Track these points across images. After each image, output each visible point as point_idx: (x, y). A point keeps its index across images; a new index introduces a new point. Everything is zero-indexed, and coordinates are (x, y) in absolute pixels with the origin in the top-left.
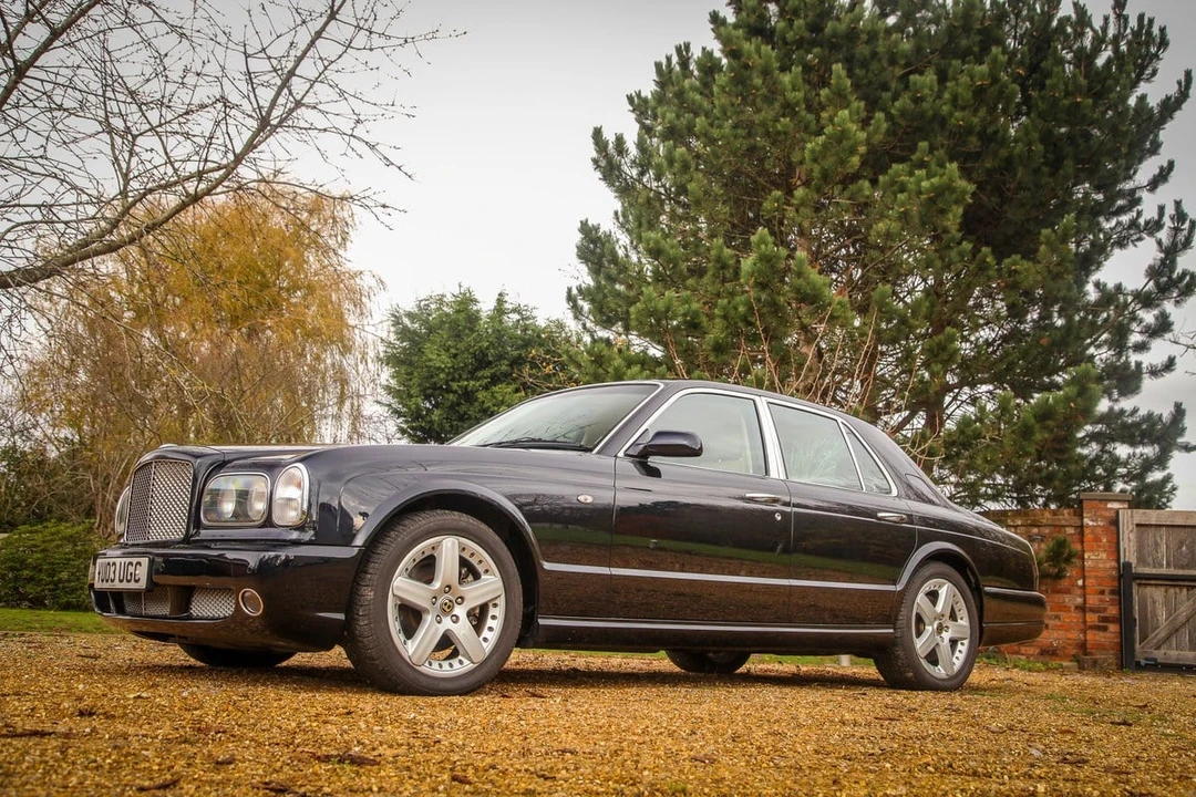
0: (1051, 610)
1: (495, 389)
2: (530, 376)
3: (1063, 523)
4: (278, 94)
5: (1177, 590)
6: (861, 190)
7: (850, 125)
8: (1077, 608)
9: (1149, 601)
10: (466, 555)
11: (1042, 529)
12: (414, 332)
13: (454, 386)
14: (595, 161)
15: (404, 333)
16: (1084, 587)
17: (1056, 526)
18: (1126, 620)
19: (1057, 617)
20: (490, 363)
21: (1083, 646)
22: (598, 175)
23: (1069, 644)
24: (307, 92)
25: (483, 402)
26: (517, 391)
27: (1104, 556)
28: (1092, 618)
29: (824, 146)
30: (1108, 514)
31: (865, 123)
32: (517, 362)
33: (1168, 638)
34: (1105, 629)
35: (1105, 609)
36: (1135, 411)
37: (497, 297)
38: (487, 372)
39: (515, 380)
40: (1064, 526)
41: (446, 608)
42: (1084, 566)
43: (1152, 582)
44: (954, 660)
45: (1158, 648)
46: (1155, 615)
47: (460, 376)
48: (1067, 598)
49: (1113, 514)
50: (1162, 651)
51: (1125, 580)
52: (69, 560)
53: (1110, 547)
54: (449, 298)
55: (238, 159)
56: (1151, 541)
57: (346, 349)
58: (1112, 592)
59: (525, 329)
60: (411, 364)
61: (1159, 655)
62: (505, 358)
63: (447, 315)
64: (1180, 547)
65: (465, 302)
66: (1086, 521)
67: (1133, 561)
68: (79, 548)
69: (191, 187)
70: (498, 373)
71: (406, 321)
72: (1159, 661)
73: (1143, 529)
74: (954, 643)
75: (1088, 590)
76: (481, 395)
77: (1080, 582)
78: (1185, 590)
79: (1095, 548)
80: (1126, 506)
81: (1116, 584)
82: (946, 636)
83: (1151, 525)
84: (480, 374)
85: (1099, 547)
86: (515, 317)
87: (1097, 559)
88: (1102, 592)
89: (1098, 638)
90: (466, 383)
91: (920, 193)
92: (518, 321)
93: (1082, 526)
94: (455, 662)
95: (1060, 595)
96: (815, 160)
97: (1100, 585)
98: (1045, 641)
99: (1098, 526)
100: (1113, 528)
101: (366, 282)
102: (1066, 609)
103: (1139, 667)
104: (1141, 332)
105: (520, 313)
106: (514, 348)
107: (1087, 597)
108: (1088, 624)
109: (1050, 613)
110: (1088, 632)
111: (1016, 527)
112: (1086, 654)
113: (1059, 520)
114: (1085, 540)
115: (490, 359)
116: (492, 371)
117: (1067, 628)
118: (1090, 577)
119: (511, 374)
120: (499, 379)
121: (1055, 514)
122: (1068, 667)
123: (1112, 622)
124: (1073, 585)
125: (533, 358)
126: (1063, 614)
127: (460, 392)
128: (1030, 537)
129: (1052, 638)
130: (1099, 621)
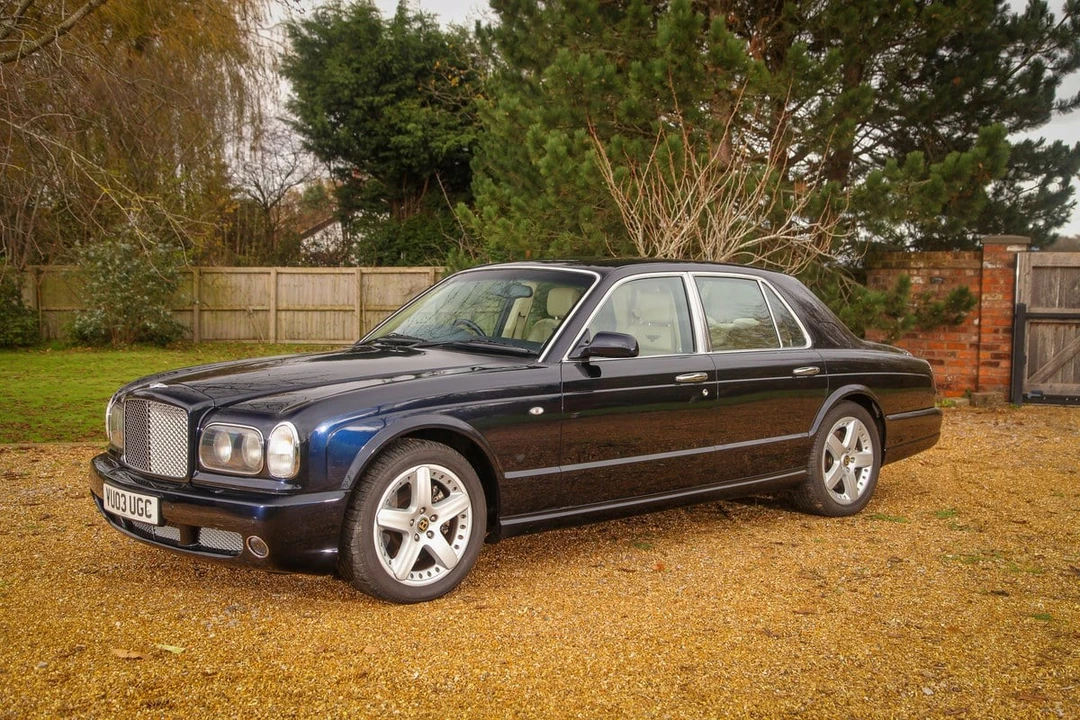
0: (948, 347)
1: (401, 104)
2: (436, 89)
3: (964, 265)
5: (1067, 327)
8: (972, 345)
9: (1040, 338)
10: (437, 478)
11: (943, 271)
12: (315, 44)
13: (360, 101)
15: (302, 44)
16: (979, 326)
17: (958, 269)
18: (1016, 357)
19: (953, 354)
20: (395, 76)
21: (975, 380)
23: (963, 379)
25: (390, 118)
26: (424, 105)
27: (1000, 297)
28: (985, 355)
30: (1006, 257)
32: (422, 74)
33: (1054, 373)
34: (997, 365)
35: (998, 347)
36: (1041, 141)
37: (397, 4)
38: (392, 87)
39: (421, 93)
40: (966, 269)
41: (422, 527)
42: (981, 306)
43: (1044, 321)
44: (859, 485)
45: (1045, 381)
46: (1044, 351)
47: (365, 91)
48: (963, 337)
49: (1011, 257)
50: (1048, 384)
51: (1018, 320)
53: (1006, 289)
54: (347, 8)
56: (1046, 282)
57: (244, 57)
58: (1005, 331)
59: (428, 37)
60: (312, 78)
61: (1046, 388)
62: (409, 71)
63: (346, 25)
64: (1073, 287)
65: (365, 11)
66: (987, 264)
67: (1027, 302)
70: (403, 87)
71: (305, 32)
72: (1045, 393)
73: (1039, 271)
74: (858, 471)
75: (982, 330)
76: (388, 111)
77: (976, 322)
78: (1074, 328)
79: (992, 289)
80: (1024, 249)
81: (1010, 323)
82: (852, 466)
83: (1047, 268)
84: (384, 88)
85: (996, 288)
86: (417, 25)
87: (993, 301)
88: (996, 331)
89: (990, 374)
90: (371, 98)
92: (420, 28)
93: (981, 269)
94: (432, 570)
95: (958, 334)
97: (995, 324)
98: (940, 376)
99: (997, 268)
100: (1012, 270)
102: (963, 347)
103: (1026, 400)
104: (1052, 69)
105: (421, 21)
106: (418, 60)
107: (982, 335)
108: (981, 361)
109: (946, 350)
110: (980, 368)
111: (918, 269)
112: (977, 389)
113: (960, 263)
114: (984, 282)
115: (394, 72)
116: (397, 85)
117: (962, 364)
118: (986, 317)
119: (417, 87)
120: (404, 93)
121: (956, 257)
122: (960, 404)
123: (1004, 358)
124: (969, 325)
125: (438, 70)
126: (958, 352)
127: (366, 108)
128: (931, 279)
129: (947, 373)
130: (992, 358)
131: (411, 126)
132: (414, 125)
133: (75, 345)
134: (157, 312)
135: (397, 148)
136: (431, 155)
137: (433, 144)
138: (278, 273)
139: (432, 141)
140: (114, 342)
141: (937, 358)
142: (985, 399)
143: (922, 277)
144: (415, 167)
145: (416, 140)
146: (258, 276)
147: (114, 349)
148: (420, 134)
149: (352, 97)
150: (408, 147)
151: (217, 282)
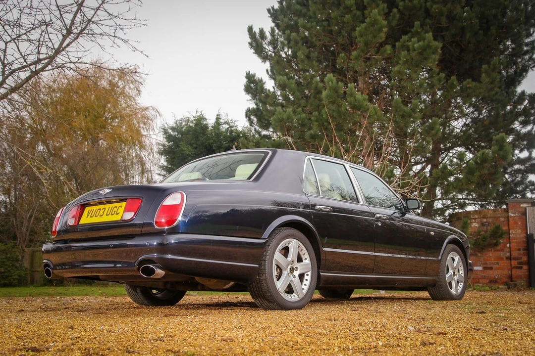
0: (494, 260)
3: (499, 215)
4: (75, 16)
6: (385, 51)
7: (378, 17)
8: (507, 258)
11: (488, 219)
12: (175, 137)
14: (250, 44)
15: (169, 138)
16: (510, 247)
17: (495, 217)
18: (531, 263)
19: (497, 263)
21: (511, 277)
22: (253, 51)
23: (504, 277)
24: (94, 15)
27: (520, 231)
28: (514, 263)
29: (365, 28)
30: (521, 210)
31: (387, 15)
34: (521, 268)
35: (521, 258)
37: (216, 117)
40: (499, 217)
42: (510, 237)
48: (502, 254)
49: (524, 210)
51: (530, 243)
53: (522, 227)
54: (192, 119)
55: (58, 52)
57: (142, 147)
58: (524, 249)
59: (231, 132)
60: (174, 153)
62: (222, 148)
63: (191, 127)
65: (200, 120)
66: (510, 214)
67: (534, 233)
68: (8, 256)
69: (33, 68)
71: (170, 131)
75: (512, 249)
77: (508, 245)
80: (530, 205)
81: (525, 245)
85: (516, 226)
86: (226, 126)
87: (516, 234)
88: (519, 250)
89: (518, 273)
91: (414, 50)
92: (228, 128)
93: (508, 217)
95: (498, 252)
96: (361, 36)
97: (518, 246)
98: (491, 276)
99: (516, 216)
100: (524, 217)
101: (150, 113)
102: (502, 259)
105: (228, 124)
106: (226, 142)
107: (512, 252)
108: (513, 266)
109: (494, 262)
110: (513, 270)
111: (475, 219)
112: (512, 281)
113: (496, 214)
114: (510, 223)
115: (214, 148)
117: (503, 269)
118: (513, 242)
121: (494, 211)
122: (502, 288)
123: (524, 264)
124: (504, 247)
126: (500, 262)
128: (482, 224)
129: (495, 274)
130: (518, 264)
140: (65, 283)
141: (489, 266)
142: (515, 285)
143: (478, 223)
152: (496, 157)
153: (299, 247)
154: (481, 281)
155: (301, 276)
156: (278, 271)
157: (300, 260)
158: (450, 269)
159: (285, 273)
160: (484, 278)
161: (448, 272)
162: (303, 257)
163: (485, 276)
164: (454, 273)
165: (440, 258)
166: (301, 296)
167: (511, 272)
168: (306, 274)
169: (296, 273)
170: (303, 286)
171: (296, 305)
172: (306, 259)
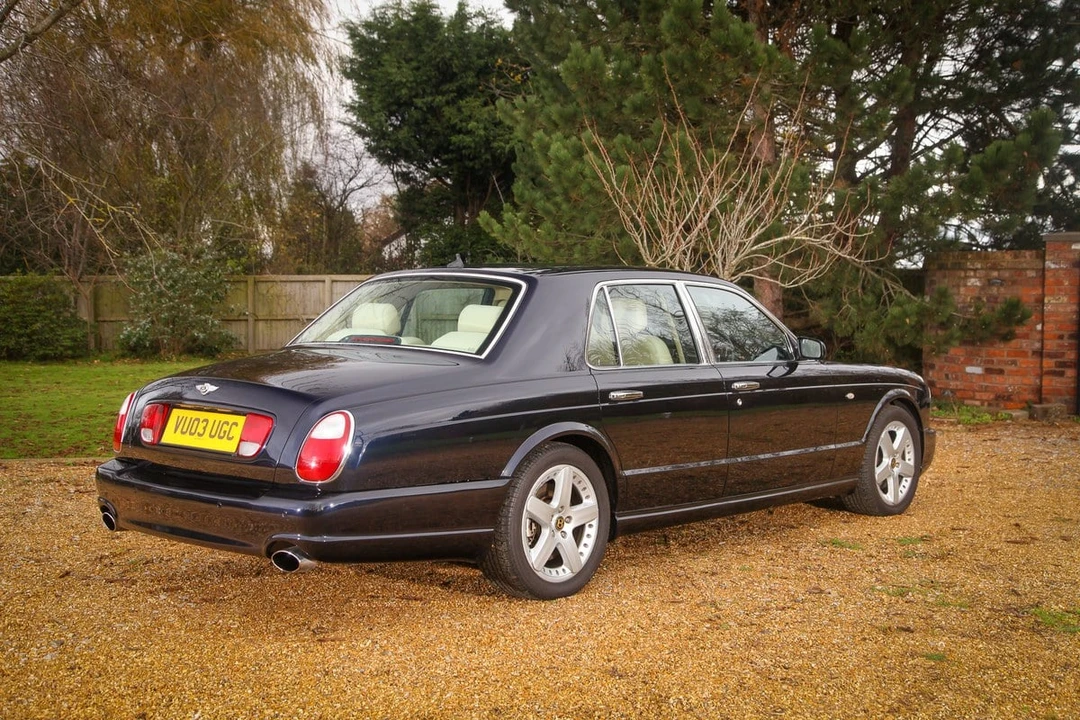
0: (1008, 355)
1: (462, 103)
2: (498, 87)
3: (1025, 265)
8: (1034, 353)
11: (1001, 272)
12: (374, 43)
13: (418, 102)
15: (361, 44)
16: (1042, 331)
17: (1018, 269)
19: (1014, 363)
20: (455, 74)
21: (1039, 391)
23: (1025, 390)
25: (450, 119)
26: (485, 104)
27: (1065, 299)
28: (1049, 364)
30: (1071, 256)
32: (484, 72)
34: (1061, 374)
35: (1063, 354)
38: (453, 86)
39: (482, 92)
40: (1027, 269)
42: (1043, 310)
47: (424, 91)
48: (1024, 344)
49: (1077, 256)
52: (39, 312)
53: (1072, 290)
54: (407, 6)
58: (1071, 337)
59: (491, 33)
62: (470, 69)
63: (406, 23)
65: (424, 8)
66: (1050, 264)
70: (464, 86)
71: (363, 32)
75: (1046, 336)
76: (448, 111)
77: (1039, 327)
79: (1056, 291)
81: (1076, 328)
84: (445, 87)
85: (1060, 290)
86: (480, 21)
87: (1057, 304)
88: (1061, 337)
89: (1054, 383)
90: (430, 99)
92: (483, 26)
93: (1044, 269)
95: (1017, 340)
97: (1059, 329)
98: (1000, 387)
99: (1061, 268)
100: (1077, 270)
102: (1024, 354)
105: (484, 16)
106: (480, 57)
107: (1045, 341)
108: (1045, 369)
109: (1006, 358)
110: (1044, 378)
111: (975, 270)
112: (1040, 401)
113: (1020, 263)
114: (1047, 282)
115: (455, 70)
116: (457, 84)
117: (1024, 374)
118: (1049, 321)
119: (478, 86)
120: (466, 91)
121: (1016, 257)
122: (1018, 417)
123: (1070, 367)
124: (1031, 330)
125: (500, 67)
126: (1020, 360)
127: (425, 109)
128: (989, 280)
129: (1008, 383)
130: (1056, 366)
131: (472, 125)
132: (475, 123)
133: (123, 356)
134: (206, 321)
135: (459, 149)
136: (493, 156)
137: (495, 145)
138: (333, 281)
139: (494, 141)
140: (162, 353)
141: (996, 367)
142: (1046, 412)
143: (980, 278)
144: (479, 170)
145: (477, 139)
146: (312, 284)
147: (161, 360)
148: (482, 132)
149: (411, 97)
150: (470, 147)
151: (271, 292)
152: (1024, 156)
153: (574, 477)
154: (978, 395)
155: (578, 533)
156: (534, 527)
157: (576, 499)
158: (885, 454)
159: (545, 533)
160: (986, 389)
161: (880, 461)
162: (583, 495)
163: (987, 387)
164: (894, 460)
165: (863, 440)
166: (577, 570)
167: (1041, 381)
168: (587, 525)
169: (569, 528)
170: (582, 548)
171: (566, 588)
172: (587, 497)
